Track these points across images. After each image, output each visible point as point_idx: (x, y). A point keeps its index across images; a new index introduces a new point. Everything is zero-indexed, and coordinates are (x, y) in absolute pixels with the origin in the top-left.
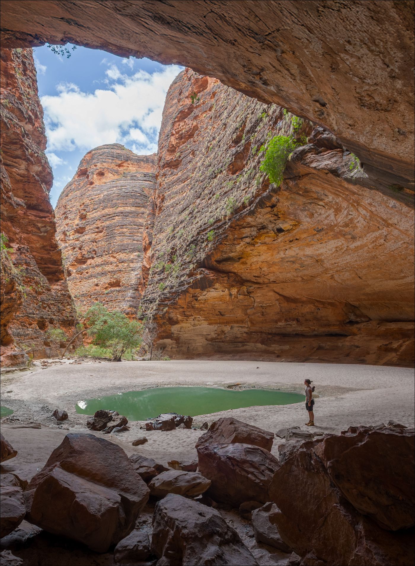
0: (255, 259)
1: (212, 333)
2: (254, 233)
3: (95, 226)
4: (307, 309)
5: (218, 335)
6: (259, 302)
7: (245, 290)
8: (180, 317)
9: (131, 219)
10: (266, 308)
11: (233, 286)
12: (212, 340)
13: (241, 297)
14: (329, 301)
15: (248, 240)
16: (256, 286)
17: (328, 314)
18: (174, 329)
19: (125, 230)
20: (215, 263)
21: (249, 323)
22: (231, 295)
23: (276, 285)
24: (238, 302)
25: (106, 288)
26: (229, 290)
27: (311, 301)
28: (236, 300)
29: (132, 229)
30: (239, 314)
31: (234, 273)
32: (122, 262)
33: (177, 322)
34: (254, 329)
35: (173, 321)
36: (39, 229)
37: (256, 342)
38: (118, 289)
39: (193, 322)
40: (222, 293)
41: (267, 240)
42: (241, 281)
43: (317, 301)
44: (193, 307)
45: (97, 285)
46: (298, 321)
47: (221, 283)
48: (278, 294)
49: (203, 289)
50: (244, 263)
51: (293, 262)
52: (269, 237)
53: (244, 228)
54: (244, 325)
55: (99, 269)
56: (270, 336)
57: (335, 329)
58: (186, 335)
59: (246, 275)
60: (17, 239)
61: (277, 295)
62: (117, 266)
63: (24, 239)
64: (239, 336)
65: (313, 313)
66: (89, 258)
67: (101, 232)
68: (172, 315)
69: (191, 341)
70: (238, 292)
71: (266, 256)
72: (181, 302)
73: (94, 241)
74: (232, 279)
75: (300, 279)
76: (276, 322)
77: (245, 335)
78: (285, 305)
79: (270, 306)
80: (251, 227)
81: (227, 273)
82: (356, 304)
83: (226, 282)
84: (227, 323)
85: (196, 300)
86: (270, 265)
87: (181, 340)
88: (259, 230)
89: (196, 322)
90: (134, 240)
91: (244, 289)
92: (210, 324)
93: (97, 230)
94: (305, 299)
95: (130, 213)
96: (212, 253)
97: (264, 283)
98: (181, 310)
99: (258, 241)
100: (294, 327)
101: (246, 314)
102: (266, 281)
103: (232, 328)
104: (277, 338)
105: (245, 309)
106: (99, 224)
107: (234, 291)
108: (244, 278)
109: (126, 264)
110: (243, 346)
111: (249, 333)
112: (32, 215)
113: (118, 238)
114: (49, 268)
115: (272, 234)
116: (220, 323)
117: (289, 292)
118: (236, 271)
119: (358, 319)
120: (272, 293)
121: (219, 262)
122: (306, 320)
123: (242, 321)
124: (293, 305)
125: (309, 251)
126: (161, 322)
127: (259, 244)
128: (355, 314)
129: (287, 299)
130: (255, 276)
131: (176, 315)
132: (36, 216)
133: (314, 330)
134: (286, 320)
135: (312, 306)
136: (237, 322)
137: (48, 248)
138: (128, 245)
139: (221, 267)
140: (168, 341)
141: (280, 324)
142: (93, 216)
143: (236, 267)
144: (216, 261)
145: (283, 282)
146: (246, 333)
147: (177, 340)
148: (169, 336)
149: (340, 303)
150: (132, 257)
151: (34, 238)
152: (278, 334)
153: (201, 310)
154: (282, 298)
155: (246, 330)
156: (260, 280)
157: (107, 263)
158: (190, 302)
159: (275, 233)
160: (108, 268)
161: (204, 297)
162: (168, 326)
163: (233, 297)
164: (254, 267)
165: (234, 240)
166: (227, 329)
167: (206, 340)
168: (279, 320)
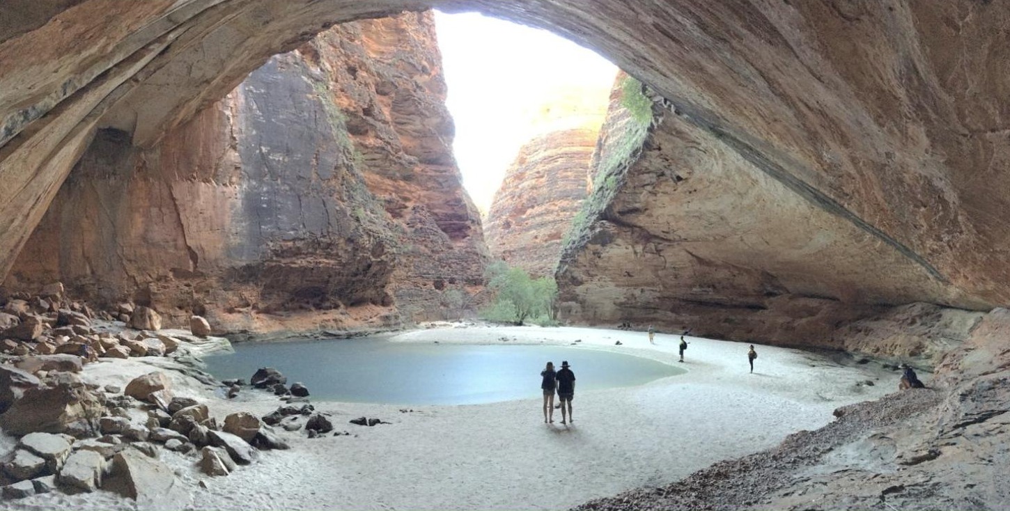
0: (660, 212)
1: (622, 297)
2: (654, 180)
3: (535, 170)
4: (722, 274)
5: (628, 299)
6: (673, 263)
7: (653, 248)
8: (585, 278)
9: (577, 161)
10: (679, 269)
11: (637, 243)
12: (621, 304)
13: (648, 255)
14: (746, 267)
15: (649, 188)
16: (667, 243)
17: (744, 281)
18: (579, 290)
19: (569, 174)
20: (618, 215)
21: (661, 286)
22: (636, 253)
23: (686, 243)
24: (646, 261)
25: (546, 241)
26: (633, 247)
27: (726, 265)
28: (643, 258)
29: (577, 172)
30: (649, 275)
31: (640, 227)
32: (564, 211)
33: (581, 283)
34: (667, 294)
35: (577, 281)
36: (440, 184)
37: (666, 310)
38: (558, 241)
39: (599, 284)
40: (627, 251)
41: (668, 189)
42: (647, 237)
43: (733, 266)
44: (596, 266)
45: (536, 237)
46: (714, 287)
47: (623, 239)
48: (691, 254)
49: (604, 244)
50: (650, 216)
51: (699, 218)
52: (669, 186)
53: (643, 174)
54: (655, 289)
55: (538, 220)
56: (683, 304)
57: (751, 300)
58: (593, 298)
59: (653, 230)
60: (414, 197)
61: (690, 256)
62: (558, 215)
63: (424, 196)
64: (652, 301)
65: (728, 279)
66: (528, 208)
67: (542, 177)
68: (576, 274)
69: (598, 305)
70: (643, 249)
71: (670, 209)
72: (581, 259)
73: (533, 188)
74: (636, 235)
75: (711, 239)
76: (691, 287)
77: (657, 300)
78: (698, 267)
79: (682, 268)
80: (649, 173)
81: (632, 226)
82: (774, 273)
83: (629, 237)
84: (636, 286)
85: (599, 257)
86: (678, 219)
87: (587, 304)
88: (658, 176)
89: (604, 284)
90: (579, 185)
91: (652, 246)
92: (617, 286)
93: (537, 175)
94: (720, 262)
95: (578, 153)
96: (613, 203)
97: (674, 241)
98: (584, 268)
99: (658, 189)
100: (711, 295)
101: (657, 276)
102: (677, 238)
103: (642, 291)
104: (691, 306)
105: (656, 269)
106: (540, 168)
107: (639, 248)
108: (652, 233)
109: (568, 213)
110: (655, 312)
111: (662, 298)
112: (431, 170)
113: (561, 183)
114: (454, 224)
115: (672, 183)
116: (628, 286)
117: (703, 252)
118: (642, 225)
119: (776, 291)
120: (683, 253)
121: (622, 213)
122: (723, 288)
123: (653, 284)
124: (706, 269)
125: (710, 206)
126: (563, 281)
127: (661, 194)
128: (772, 285)
129: (701, 261)
130: (663, 232)
131: (579, 274)
132: (436, 171)
133: (732, 299)
134: (701, 286)
135: (726, 271)
136: (647, 284)
137: (452, 203)
138: (572, 190)
139: (625, 219)
140: (573, 303)
141: (694, 289)
142: (533, 159)
143: (641, 220)
144: (619, 212)
145: (694, 241)
146: (659, 298)
147: (582, 303)
148: (574, 298)
149: (756, 270)
150: (576, 205)
151: (436, 194)
152: (692, 302)
153: (606, 269)
154: (695, 259)
155: (658, 295)
156: (670, 237)
157: (548, 212)
158: (591, 260)
159: (675, 182)
160: (550, 218)
161: (607, 255)
162: (572, 287)
163: (639, 256)
164: (660, 221)
165: (635, 187)
166: (637, 292)
167: (615, 304)
168: (694, 286)
